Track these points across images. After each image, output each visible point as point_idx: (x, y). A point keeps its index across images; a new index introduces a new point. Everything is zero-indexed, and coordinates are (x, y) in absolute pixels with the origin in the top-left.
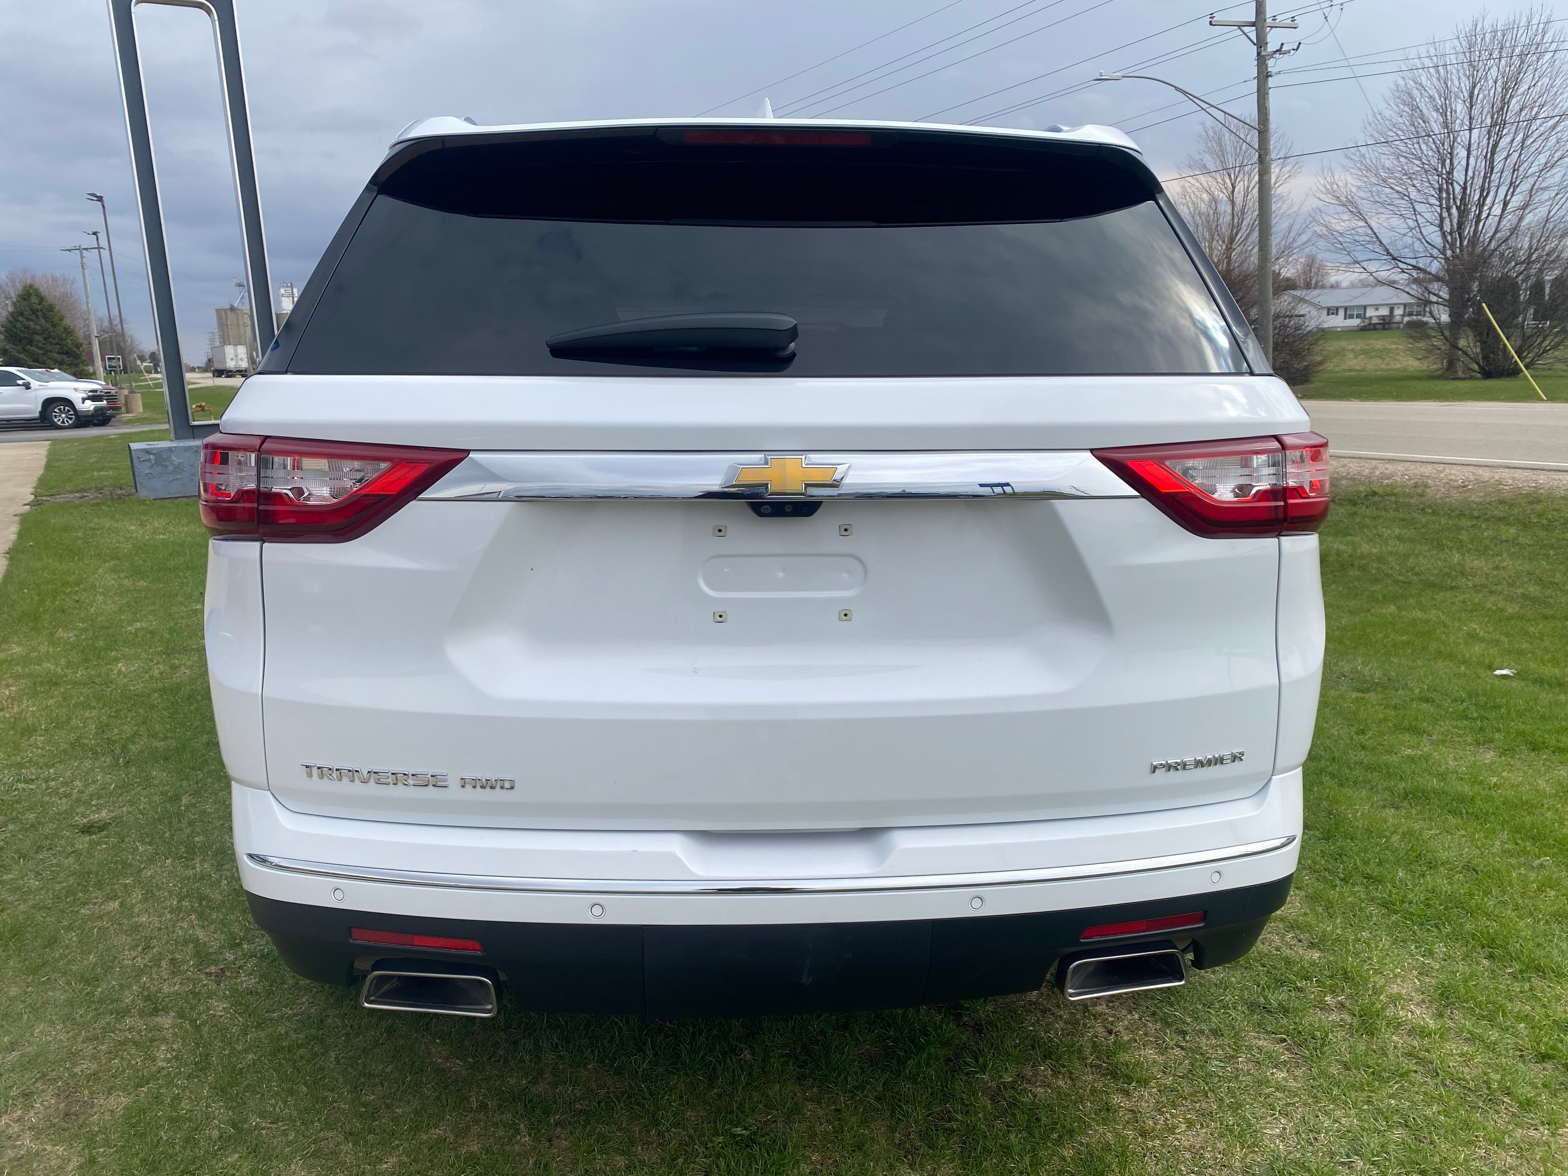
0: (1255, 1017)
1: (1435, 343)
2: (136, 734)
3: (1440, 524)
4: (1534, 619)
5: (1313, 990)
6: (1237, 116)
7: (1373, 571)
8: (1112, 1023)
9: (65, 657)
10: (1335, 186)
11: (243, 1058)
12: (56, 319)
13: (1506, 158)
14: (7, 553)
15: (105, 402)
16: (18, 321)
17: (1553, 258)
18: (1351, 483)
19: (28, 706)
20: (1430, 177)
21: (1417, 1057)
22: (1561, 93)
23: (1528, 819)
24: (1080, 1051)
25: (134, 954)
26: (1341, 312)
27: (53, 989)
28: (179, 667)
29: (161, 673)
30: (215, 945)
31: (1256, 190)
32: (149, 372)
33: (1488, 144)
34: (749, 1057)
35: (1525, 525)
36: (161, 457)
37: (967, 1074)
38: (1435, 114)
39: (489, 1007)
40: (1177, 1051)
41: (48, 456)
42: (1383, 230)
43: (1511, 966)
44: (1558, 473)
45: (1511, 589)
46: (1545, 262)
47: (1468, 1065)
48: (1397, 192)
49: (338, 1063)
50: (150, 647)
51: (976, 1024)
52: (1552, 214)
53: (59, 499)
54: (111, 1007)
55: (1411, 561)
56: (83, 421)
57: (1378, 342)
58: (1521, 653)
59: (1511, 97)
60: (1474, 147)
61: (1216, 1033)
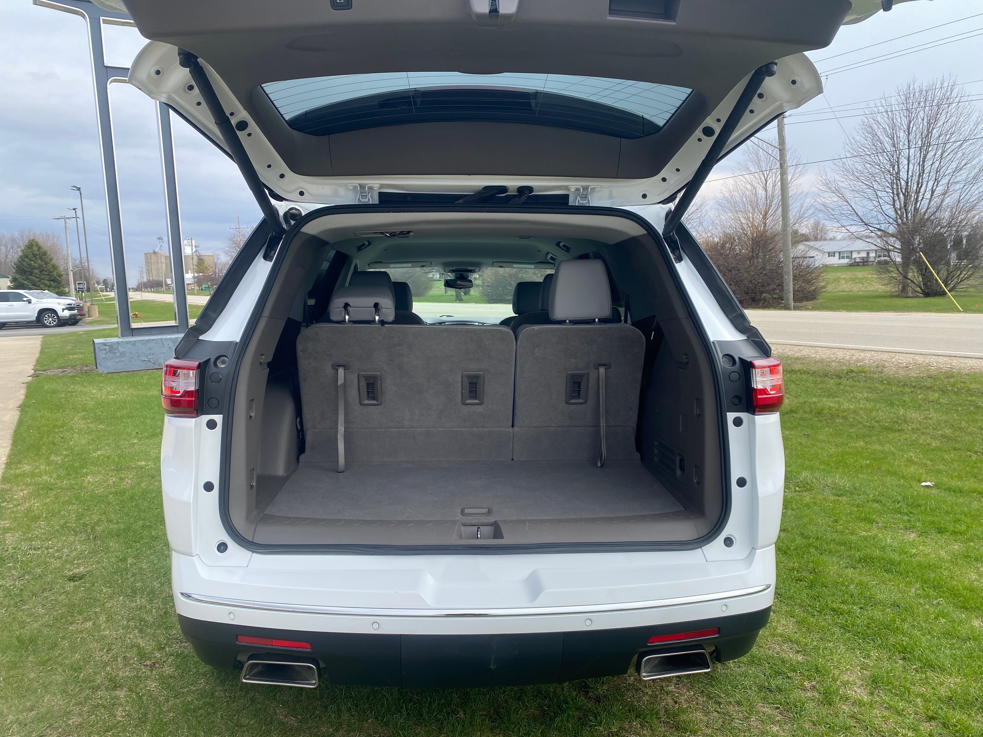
0: (762, 694)
1: (893, 276)
2: (99, 520)
3: (892, 390)
4: (949, 450)
5: (798, 678)
6: (767, 141)
7: (851, 420)
8: (677, 697)
9: (56, 472)
10: (828, 181)
11: (167, 715)
12: (48, 260)
13: (932, 165)
14: (19, 407)
15: (76, 311)
16: (25, 261)
17: (963, 224)
18: (838, 364)
19: (34, 503)
20: (886, 176)
21: (856, 719)
22: (964, 126)
23: (932, 575)
24: (657, 713)
25: (102, 653)
26: (837, 255)
27: (55, 674)
28: (125, 479)
29: (114, 482)
30: (150, 648)
31: (779, 183)
32: (102, 291)
33: (920, 156)
34: (462, 716)
35: (944, 392)
36: (112, 348)
37: (590, 726)
38: (887, 139)
39: (314, 682)
40: (715, 714)
41: (41, 345)
42: (858, 207)
43: (915, 664)
44: (965, 359)
45: (935, 431)
46: (959, 226)
47: (886, 724)
48: (866, 184)
49: (222, 718)
50: (107, 467)
51: (597, 697)
52: (961, 198)
53: (49, 373)
54: (89, 685)
55: (874, 413)
56: (63, 323)
57: (860, 273)
58: (939, 472)
59: (933, 129)
60: (912, 158)
61: (739, 703)
